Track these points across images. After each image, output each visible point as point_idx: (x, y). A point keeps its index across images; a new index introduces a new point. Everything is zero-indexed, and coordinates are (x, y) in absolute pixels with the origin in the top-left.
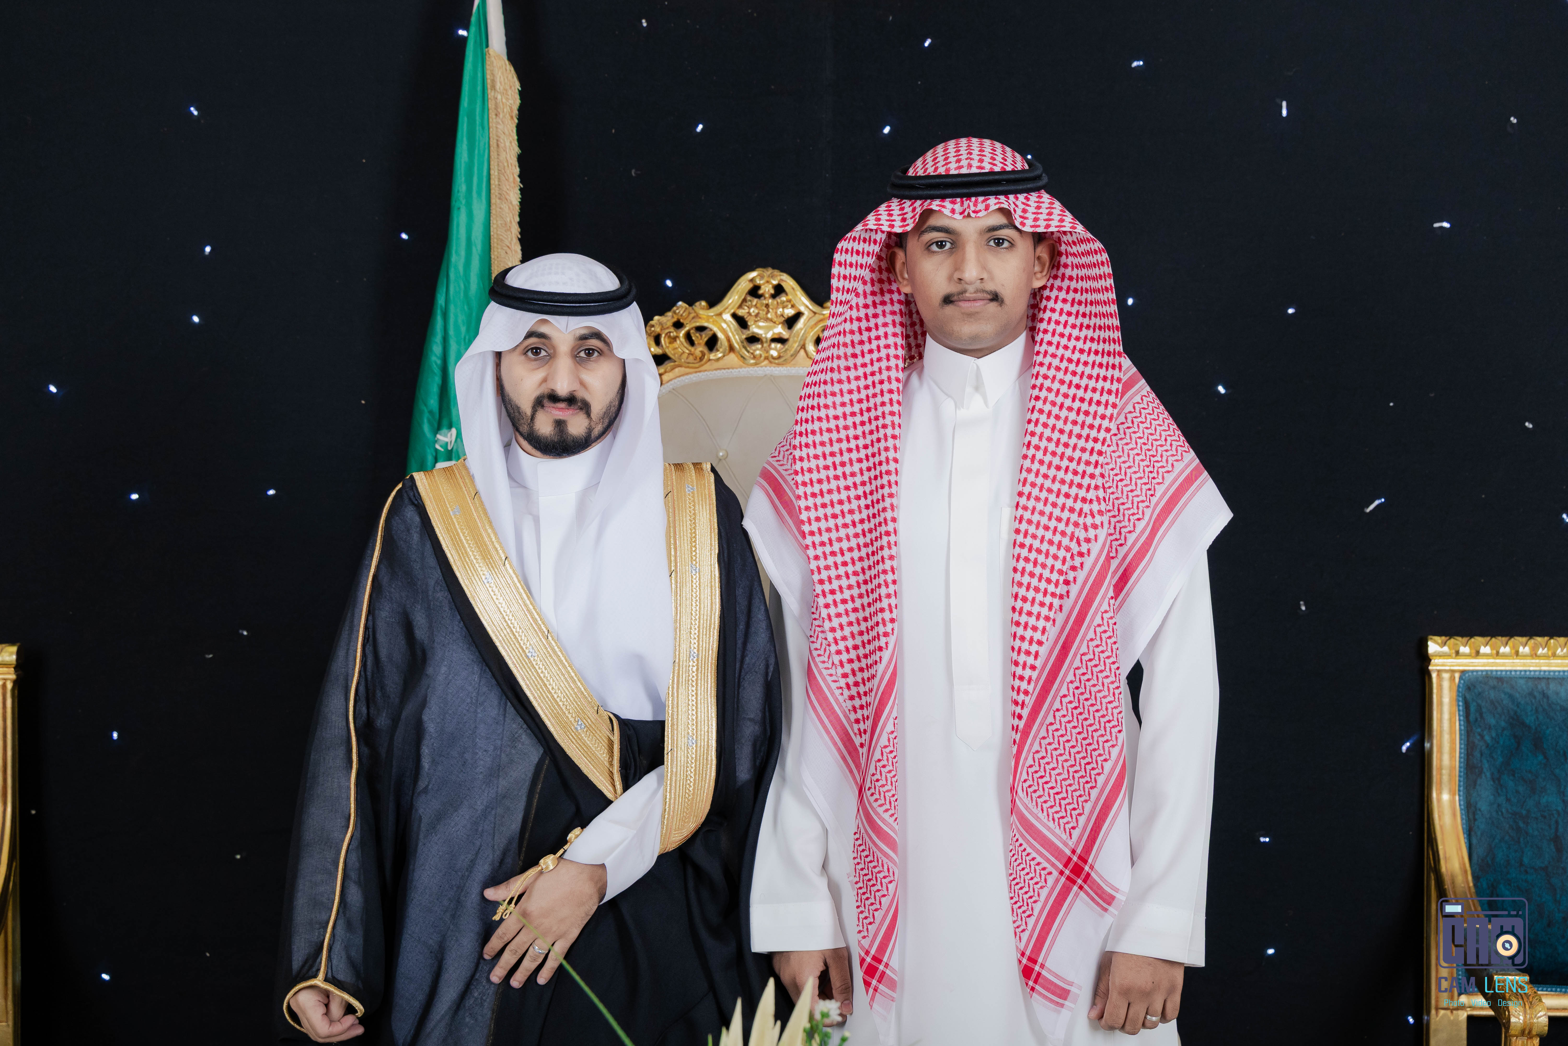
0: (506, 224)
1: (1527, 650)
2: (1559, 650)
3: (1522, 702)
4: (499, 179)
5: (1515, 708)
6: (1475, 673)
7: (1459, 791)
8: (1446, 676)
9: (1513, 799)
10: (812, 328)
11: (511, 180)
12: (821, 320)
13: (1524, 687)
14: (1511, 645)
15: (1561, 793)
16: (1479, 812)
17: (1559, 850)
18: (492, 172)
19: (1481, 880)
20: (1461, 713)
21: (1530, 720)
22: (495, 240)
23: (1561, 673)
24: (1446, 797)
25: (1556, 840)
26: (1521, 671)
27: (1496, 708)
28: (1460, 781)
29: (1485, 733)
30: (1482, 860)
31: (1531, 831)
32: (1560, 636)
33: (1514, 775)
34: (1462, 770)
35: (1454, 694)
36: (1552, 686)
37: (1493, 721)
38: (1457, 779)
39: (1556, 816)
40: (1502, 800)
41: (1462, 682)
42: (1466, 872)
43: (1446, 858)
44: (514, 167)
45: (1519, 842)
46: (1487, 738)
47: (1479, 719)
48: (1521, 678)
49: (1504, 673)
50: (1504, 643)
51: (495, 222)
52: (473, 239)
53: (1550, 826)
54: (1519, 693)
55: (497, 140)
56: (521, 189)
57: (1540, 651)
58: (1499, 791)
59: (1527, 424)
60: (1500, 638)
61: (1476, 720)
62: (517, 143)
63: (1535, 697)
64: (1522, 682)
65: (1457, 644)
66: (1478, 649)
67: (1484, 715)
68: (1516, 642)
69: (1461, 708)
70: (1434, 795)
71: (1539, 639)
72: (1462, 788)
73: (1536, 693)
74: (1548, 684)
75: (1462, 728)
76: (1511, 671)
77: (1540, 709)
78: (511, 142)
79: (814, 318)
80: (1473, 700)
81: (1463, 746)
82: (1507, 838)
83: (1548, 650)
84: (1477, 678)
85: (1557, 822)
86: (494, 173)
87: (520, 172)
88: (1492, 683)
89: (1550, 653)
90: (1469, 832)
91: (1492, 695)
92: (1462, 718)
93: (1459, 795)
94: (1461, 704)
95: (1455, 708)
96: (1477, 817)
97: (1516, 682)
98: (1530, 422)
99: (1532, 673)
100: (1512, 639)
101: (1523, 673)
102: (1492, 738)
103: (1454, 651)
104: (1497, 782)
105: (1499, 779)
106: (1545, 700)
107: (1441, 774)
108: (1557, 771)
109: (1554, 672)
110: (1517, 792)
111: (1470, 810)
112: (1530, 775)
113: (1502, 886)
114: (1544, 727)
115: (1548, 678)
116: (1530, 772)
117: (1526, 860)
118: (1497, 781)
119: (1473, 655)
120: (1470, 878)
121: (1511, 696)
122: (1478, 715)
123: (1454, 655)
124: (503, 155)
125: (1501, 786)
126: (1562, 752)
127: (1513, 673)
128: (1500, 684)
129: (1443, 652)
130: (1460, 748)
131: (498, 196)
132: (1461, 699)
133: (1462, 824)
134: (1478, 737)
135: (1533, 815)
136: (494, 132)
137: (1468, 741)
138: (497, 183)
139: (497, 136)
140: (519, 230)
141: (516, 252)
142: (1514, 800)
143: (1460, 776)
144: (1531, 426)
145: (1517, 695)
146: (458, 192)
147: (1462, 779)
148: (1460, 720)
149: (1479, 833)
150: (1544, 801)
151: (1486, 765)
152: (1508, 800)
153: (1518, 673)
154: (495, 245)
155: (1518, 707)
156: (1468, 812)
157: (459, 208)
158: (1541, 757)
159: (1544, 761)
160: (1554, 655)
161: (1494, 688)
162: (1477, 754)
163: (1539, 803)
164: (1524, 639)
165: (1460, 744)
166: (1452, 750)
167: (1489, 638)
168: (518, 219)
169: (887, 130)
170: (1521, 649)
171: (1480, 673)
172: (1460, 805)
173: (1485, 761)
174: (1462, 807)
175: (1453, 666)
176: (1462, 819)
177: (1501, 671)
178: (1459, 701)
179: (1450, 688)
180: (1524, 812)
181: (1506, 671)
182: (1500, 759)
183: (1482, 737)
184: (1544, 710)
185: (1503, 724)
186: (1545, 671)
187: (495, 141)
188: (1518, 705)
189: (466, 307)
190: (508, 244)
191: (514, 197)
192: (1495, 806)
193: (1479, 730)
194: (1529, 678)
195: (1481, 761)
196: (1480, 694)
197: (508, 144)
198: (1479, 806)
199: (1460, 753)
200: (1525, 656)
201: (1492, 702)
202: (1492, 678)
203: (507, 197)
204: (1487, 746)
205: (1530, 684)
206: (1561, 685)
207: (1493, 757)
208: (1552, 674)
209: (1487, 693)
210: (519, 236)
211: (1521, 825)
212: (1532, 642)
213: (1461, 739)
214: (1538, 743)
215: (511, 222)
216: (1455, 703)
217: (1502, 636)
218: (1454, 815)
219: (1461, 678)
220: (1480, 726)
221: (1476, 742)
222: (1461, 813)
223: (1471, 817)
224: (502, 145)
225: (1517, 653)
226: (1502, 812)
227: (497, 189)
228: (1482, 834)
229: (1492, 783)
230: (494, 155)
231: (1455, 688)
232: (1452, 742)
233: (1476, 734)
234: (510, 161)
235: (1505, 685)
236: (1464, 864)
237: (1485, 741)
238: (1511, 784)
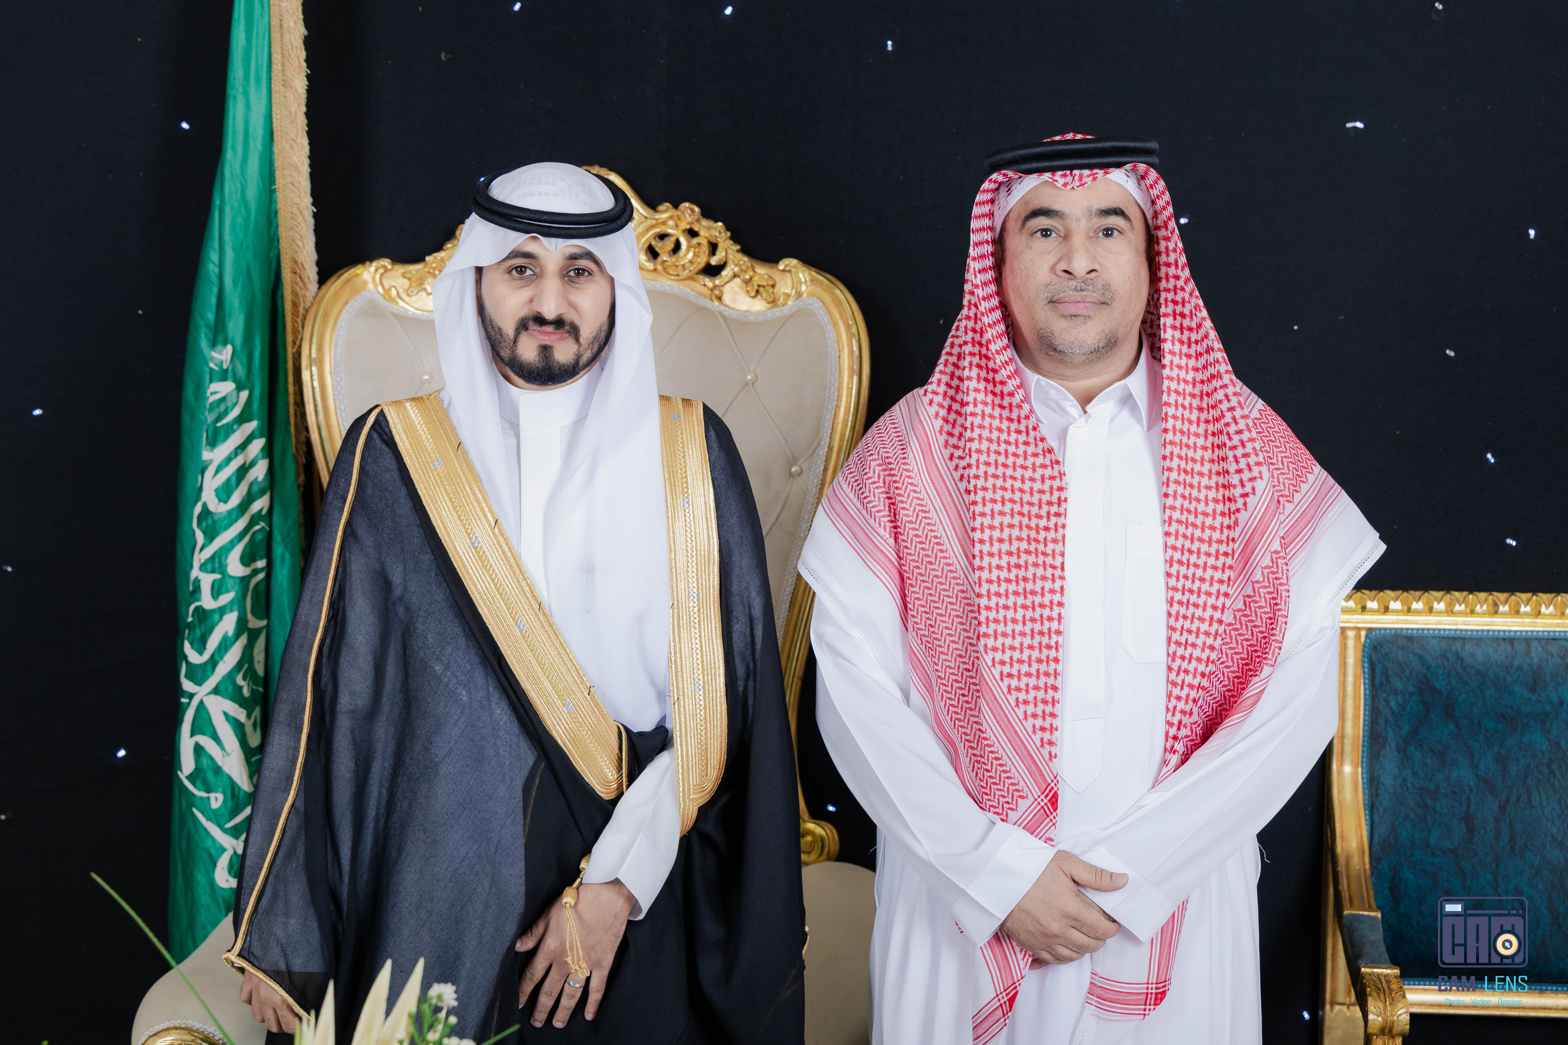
0: (291, 115)
1: (1441, 606)
2: (1479, 606)
3: (1433, 665)
4: (283, 64)
5: (1425, 671)
6: (1383, 632)
7: (1362, 762)
8: (1351, 634)
9: (1419, 773)
10: (643, 234)
11: (296, 64)
12: (653, 227)
13: (1436, 647)
14: (1425, 600)
15: (1475, 767)
16: (1382, 787)
17: (1471, 830)
18: (274, 56)
19: (1383, 862)
20: (1367, 676)
21: (1441, 684)
22: (279, 133)
23: (1480, 633)
24: (1347, 769)
25: (1467, 819)
26: (1434, 630)
27: (1404, 671)
28: (1363, 752)
29: (1391, 698)
30: (1385, 840)
31: (1439, 809)
32: (1480, 591)
33: (1421, 746)
34: (1366, 739)
35: (1360, 655)
36: (1468, 647)
37: (1399, 685)
38: (1360, 749)
39: (1468, 792)
40: (1407, 773)
41: (1368, 641)
42: (1363, 852)
43: (1342, 836)
44: (299, 51)
45: (1426, 821)
46: (1393, 704)
47: (1385, 683)
48: (1434, 637)
49: (1415, 632)
50: (1417, 597)
51: (278, 112)
52: (251, 131)
53: (1460, 803)
54: (1430, 654)
55: (281, 20)
56: (308, 76)
57: (1457, 608)
58: (1405, 763)
59: (1448, 352)
60: (1412, 592)
61: (1382, 684)
62: (302, 23)
63: (1447, 659)
64: (1435, 642)
65: (1363, 599)
66: (1387, 604)
67: (1391, 678)
68: (1430, 597)
69: (1366, 670)
70: (1335, 766)
71: (1457, 594)
72: (1365, 760)
73: (1449, 655)
74: (1464, 644)
75: (1367, 692)
76: (1423, 630)
77: (1454, 673)
78: (295, 23)
79: (645, 224)
80: (1379, 661)
81: (1367, 713)
82: (1412, 815)
83: (1466, 606)
84: (1384, 637)
85: (1469, 799)
86: (277, 57)
87: (307, 56)
88: (1400, 642)
89: (1468, 611)
90: (1372, 807)
91: (1400, 655)
92: (1367, 681)
93: (1362, 768)
94: (1366, 665)
95: (1360, 670)
96: (1379, 791)
97: (1428, 642)
98: (1451, 349)
99: (1447, 632)
100: (1426, 594)
101: (1436, 632)
102: (1398, 703)
103: (1360, 606)
104: (1402, 753)
105: (1405, 751)
106: (1459, 662)
107: (1343, 744)
108: (1470, 742)
109: (1472, 631)
110: (1425, 764)
111: (1373, 783)
112: (1439, 746)
113: (1405, 869)
114: (1457, 693)
115: (1464, 639)
116: (1440, 743)
117: (1433, 841)
118: (1402, 751)
119: (1382, 610)
120: (1367, 859)
121: (1421, 658)
122: (1383, 678)
123: (1360, 611)
124: (287, 36)
125: (1407, 757)
126: (1476, 721)
127: (1426, 632)
128: (1410, 644)
129: (1347, 607)
130: (1365, 715)
131: (282, 82)
132: (1366, 660)
133: (1364, 800)
134: (1383, 703)
135: (1442, 791)
136: (277, 11)
137: (1373, 707)
138: (280, 68)
139: (280, 15)
140: (306, 122)
141: (303, 146)
142: (1421, 774)
143: (1363, 746)
144: (1452, 354)
145: (1428, 657)
146: (234, 78)
147: (1365, 749)
148: (1365, 683)
149: (1381, 810)
150: (1454, 775)
151: (1391, 734)
152: (1414, 773)
153: (1431, 632)
154: (279, 138)
155: (1428, 670)
156: (1371, 786)
157: (235, 97)
158: (1452, 727)
159: (1456, 731)
160: (1472, 612)
161: (1403, 648)
162: (1382, 722)
163: (1450, 777)
164: (1439, 594)
165: (1365, 710)
166: (1356, 716)
167: (1399, 592)
168: (304, 109)
169: (729, 11)
170: (1435, 605)
171: (1388, 631)
172: (1363, 778)
173: (1390, 730)
174: (1365, 781)
175: (1358, 623)
176: (1364, 794)
177: (1412, 629)
178: (1363, 662)
179: (1355, 647)
180: (1432, 787)
181: (1418, 629)
182: (1407, 728)
183: (1388, 703)
184: (1457, 674)
185: (1411, 688)
186: (1461, 630)
187: (278, 21)
188: (1428, 668)
189: (243, 210)
190: (294, 138)
191: (300, 84)
192: (1400, 780)
193: (1384, 695)
194: (1444, 638)
195: (1386, 730)
196: (1386, 654)
197: (292, 24)
198: (1382, 779)
199: (1365, 720)
200: (1440, 613)
201: (1400, 664)
202: (1401, 636)
203: (292, 84)
204: (1393, 713)
205: (1443, 644)
206: (1478, 645)
207: (1398, 726)
208: (1469, 633)
209: (1394, 654)
210: (307, 129)
211: (1429, 802)
212: (1448, 597)
213: (1365, 705)
214: (1449, 711)
215: (296, 113)
216: (1360, 664)
217: (1416, 590)
218: (1356, 789)
219: (1367, 637)
220: (1386, 691)
221: (1381, 708)
222: (1364, 788)
223: (1374, 792)
224: (285, 25)
225: (1431, 610)
226: (1408, 788)
227: (280, 75)
228: (1384, 811)
229: (1397, 754)
230: (276, 36)
231: (1360, 648)
232: (1356, 708)
233: (1382, 700)
234: (295, 44)
235: (1415, 645)
236: (1363, 844)
237: (1391, 708)
238: (1418, 755)
